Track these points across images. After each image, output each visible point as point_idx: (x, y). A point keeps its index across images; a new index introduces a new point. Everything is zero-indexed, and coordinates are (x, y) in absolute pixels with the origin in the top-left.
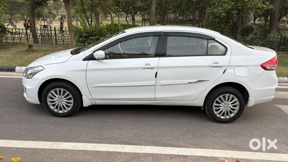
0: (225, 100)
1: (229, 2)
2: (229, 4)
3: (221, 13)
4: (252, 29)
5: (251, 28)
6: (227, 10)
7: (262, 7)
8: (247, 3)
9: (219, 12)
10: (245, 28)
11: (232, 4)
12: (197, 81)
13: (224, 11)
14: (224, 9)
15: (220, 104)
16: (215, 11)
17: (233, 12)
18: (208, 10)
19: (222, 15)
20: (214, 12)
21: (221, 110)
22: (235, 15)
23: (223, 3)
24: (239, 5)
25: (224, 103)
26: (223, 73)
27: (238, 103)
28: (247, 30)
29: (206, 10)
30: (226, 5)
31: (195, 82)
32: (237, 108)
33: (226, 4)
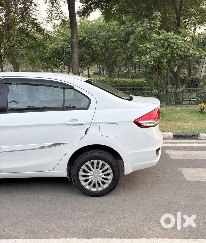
0: (94, 168)
1: (157, 49)
2: (157, 51)
3: (148, 61)
4: (199, 81)
5: (197, 79)
6: (155, 58)
7: (194, 54)
8: (177, 50)
9: (146, 61)
10: (191, 80)
11: (161, 51)
12: (51, 145)
13: (152, 60)
14: (152, 56)
15: (88, 173)
16: (142, 59)
17: (163, 61)
18: (136, 58)
19: (150, 63)
20: (141, 61)
21: (90, 180)
22: (165, 64)
23: (151, 50)
24: (169, 52)
25: (93, 172)
26: (85, 133)
27: (110, 171)
28: (193, 82)
29: (134, 59)
30: (154, 53)
31: (49, 147)
32: (111, 177)
33: (154, 51)
